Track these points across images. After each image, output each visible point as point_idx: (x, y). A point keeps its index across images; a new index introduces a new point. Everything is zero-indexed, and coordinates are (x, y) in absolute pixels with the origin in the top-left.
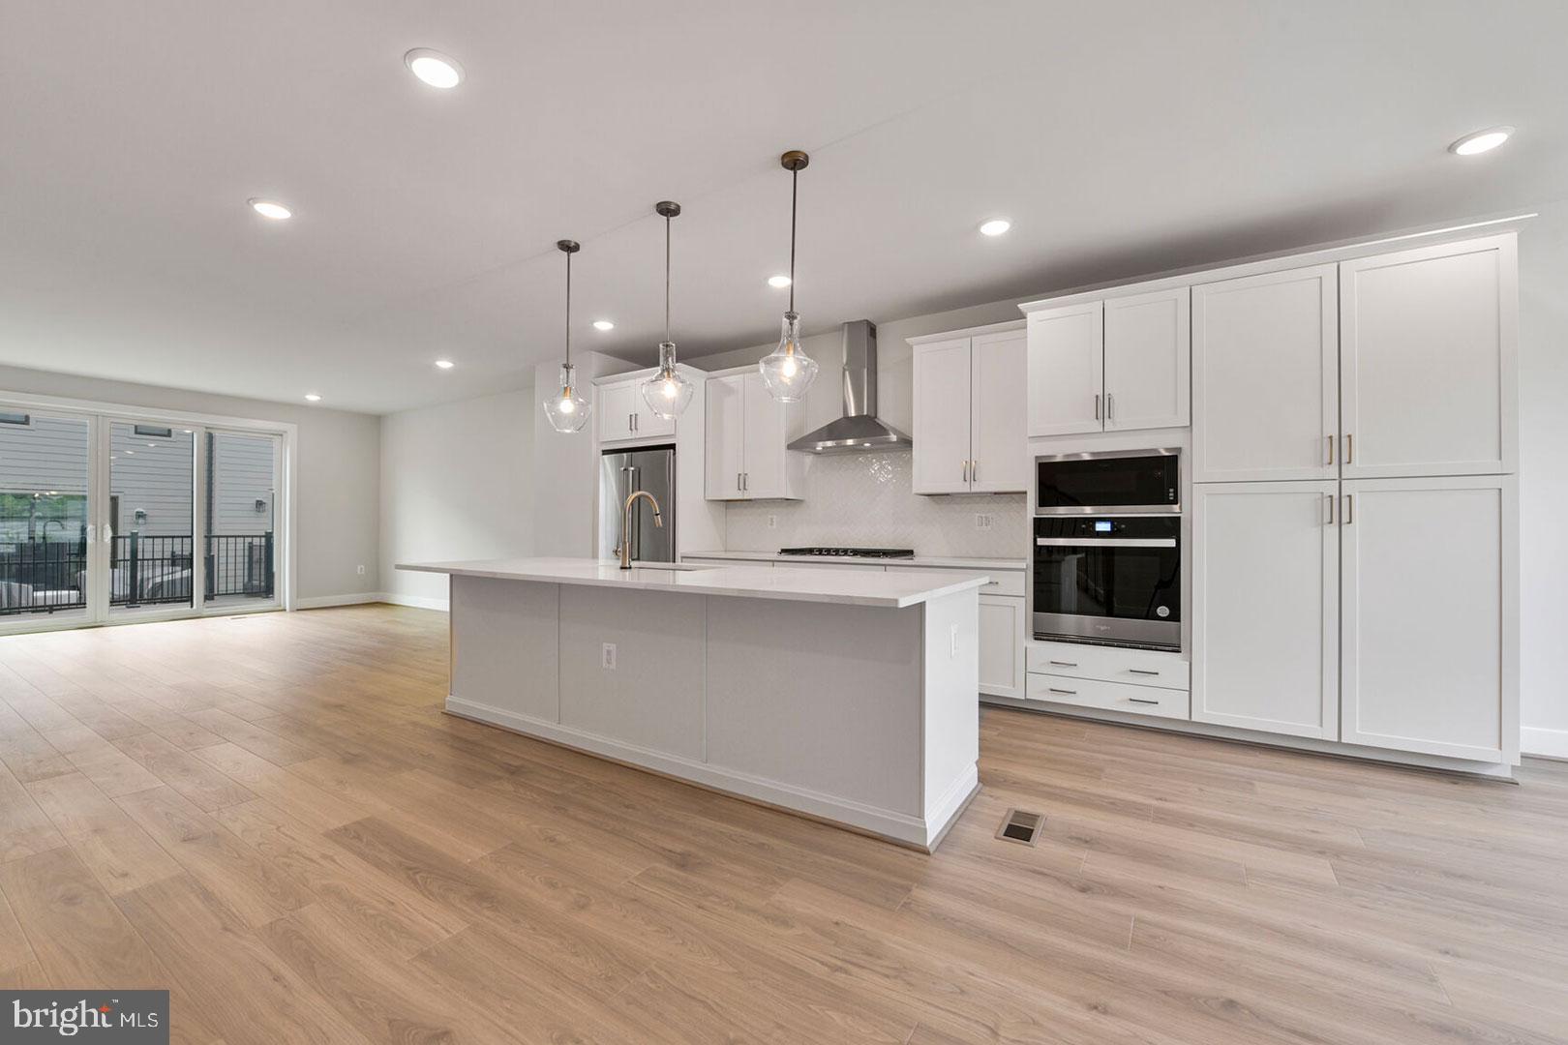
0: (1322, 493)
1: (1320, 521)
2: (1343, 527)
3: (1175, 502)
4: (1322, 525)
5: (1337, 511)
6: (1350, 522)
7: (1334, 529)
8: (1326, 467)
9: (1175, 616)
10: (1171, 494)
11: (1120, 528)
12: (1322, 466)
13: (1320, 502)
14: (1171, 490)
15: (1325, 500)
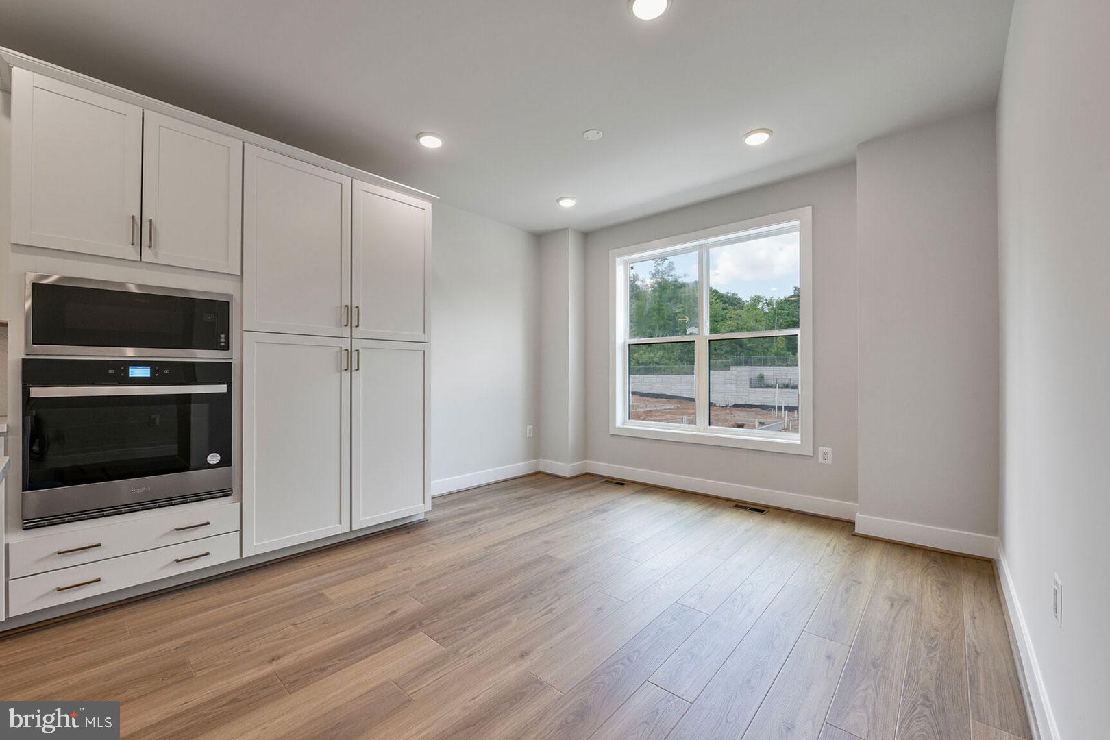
0: (341, 347)
1: (339, 368)
2: (353, 373)
3: (226, 347)
4: (341, 371)
5: (350, 361)
6: (358, 369)
7: (347, 375)
8: (344, 328)
9: (226, 461)
10: (222, 340)
11: (162, 373)
12: (341, 327)
13: (339, 354)
14: (223, 336)
15: (343, 353)
